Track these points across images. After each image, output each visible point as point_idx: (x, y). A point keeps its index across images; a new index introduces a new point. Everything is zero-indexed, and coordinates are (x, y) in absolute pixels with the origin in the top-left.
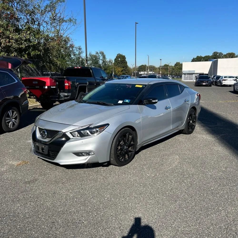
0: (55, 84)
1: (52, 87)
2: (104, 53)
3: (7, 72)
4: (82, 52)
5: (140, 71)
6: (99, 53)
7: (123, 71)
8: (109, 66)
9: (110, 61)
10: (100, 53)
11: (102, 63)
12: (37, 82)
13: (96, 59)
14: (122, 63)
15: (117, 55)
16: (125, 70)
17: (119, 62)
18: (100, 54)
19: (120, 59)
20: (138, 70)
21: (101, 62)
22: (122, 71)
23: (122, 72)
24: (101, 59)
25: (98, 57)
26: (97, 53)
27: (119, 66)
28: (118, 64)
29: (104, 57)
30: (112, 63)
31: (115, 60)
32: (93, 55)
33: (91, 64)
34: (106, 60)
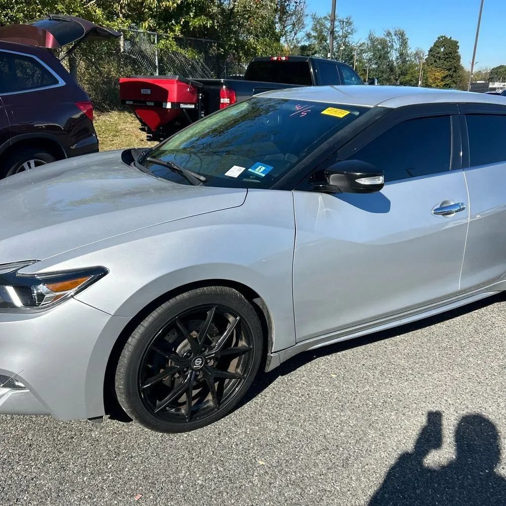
0: (195, 98)
1: (182, 106)
2: (405, 33)
3: (32, 56)
4: (354, 31)
5: (491, 81)
6: (393, 34)
7: (447, 79)
8: (412, 66)
9: (417, 54)
10: (395, 35)
11: (397, 59)
12: (148, 92)
13: (383, 48)
14: (448, 58)
15: (439, 38)
16: (451, 76)
17: (440, 57)
18: (394, 37)
19: (442, 50)
20: (488, 77)
21: (394, 55)
22: (445, 77)
23: (443, 81)
24: (395, 48)
25: (390, 44)
26: (389, 34)
27: (437, 67)
28: (435, 61)
29: (404, 43)
30: (420, 58)
31: (431, 51)
32: (377, 40)
33: (370, 59)
34: (408, 52)
